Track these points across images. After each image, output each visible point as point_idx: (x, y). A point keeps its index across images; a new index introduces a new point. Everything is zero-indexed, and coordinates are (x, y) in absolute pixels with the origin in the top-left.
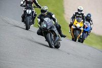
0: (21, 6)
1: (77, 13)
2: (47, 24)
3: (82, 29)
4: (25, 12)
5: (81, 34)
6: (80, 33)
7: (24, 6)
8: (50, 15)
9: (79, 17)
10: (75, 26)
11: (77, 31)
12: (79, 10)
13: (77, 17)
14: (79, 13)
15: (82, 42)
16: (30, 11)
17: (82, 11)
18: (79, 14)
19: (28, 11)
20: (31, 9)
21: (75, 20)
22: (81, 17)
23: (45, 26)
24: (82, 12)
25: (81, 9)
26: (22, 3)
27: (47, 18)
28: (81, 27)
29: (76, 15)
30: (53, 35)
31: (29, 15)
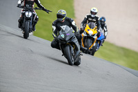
0: (18, 6)
1: (89, 17)
2: (65, 34)
3: (95, 37)
4: (24, 14)
5: (95, 44)
6: (93, 43)
7: (22, 7)
8: (69, 22)
9: (92, 21)
10: (87, 34)
11: (89, 40)
12: (92, 12)
13: (90, 21)
14: (93, 16)
15: (93, 54)
16: (30, 14)
17: (96, 13)
18: (93, 18)
19: (27, 14)
20: (31, 11)
21: (87, 25)
22: (94, 22)
23: (63, 36)
24: (96, 16)
25: (95, 11)
26: (19, 2)
27: (65, 26)
28: (94, 35)
29: (87, 19)
30: (73, 49)
31: (28, 19)
